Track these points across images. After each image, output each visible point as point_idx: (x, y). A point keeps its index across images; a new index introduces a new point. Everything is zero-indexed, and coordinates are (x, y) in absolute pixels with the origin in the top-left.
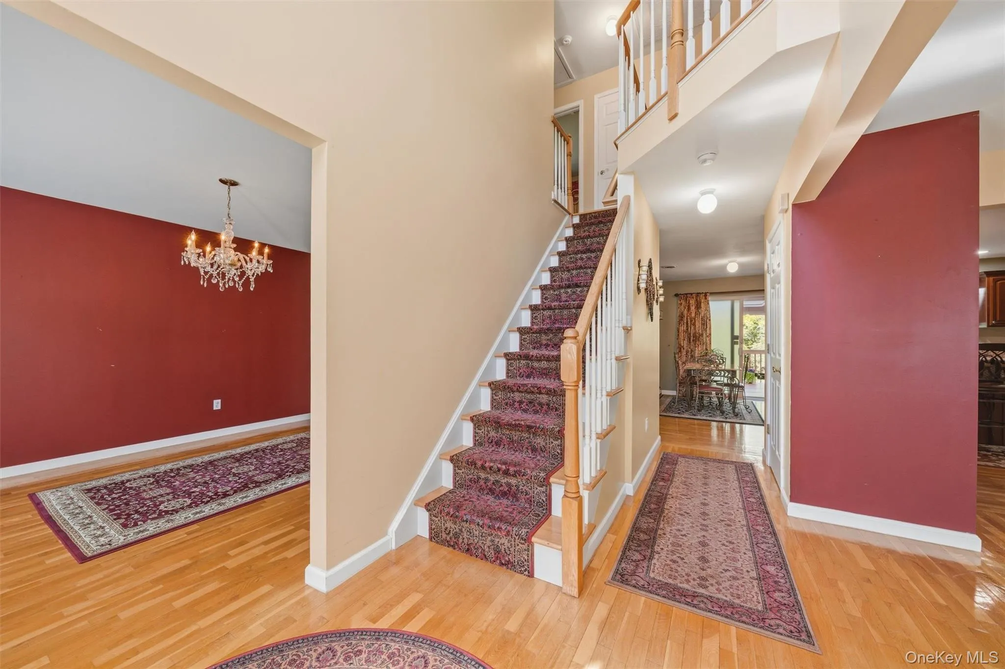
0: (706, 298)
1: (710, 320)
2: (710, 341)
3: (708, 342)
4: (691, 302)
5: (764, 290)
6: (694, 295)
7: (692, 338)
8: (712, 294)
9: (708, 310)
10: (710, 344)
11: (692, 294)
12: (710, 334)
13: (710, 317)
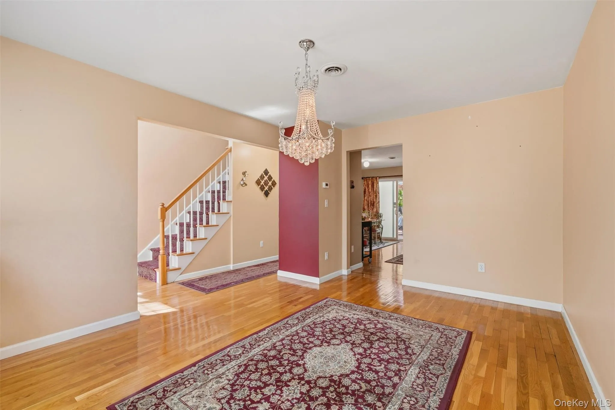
0: (376, 180)
1: (379, 193)
2: (379, 206)
3: (378, 206)
4: (369, 182)
5: (402, 176)
6: (370, 178)
7: (369, 204)
8: (380, 177)
9: (378, 187)
10: (379, 207)
11: (369, 177)
12: (379, 202)
13: (379, 191)
